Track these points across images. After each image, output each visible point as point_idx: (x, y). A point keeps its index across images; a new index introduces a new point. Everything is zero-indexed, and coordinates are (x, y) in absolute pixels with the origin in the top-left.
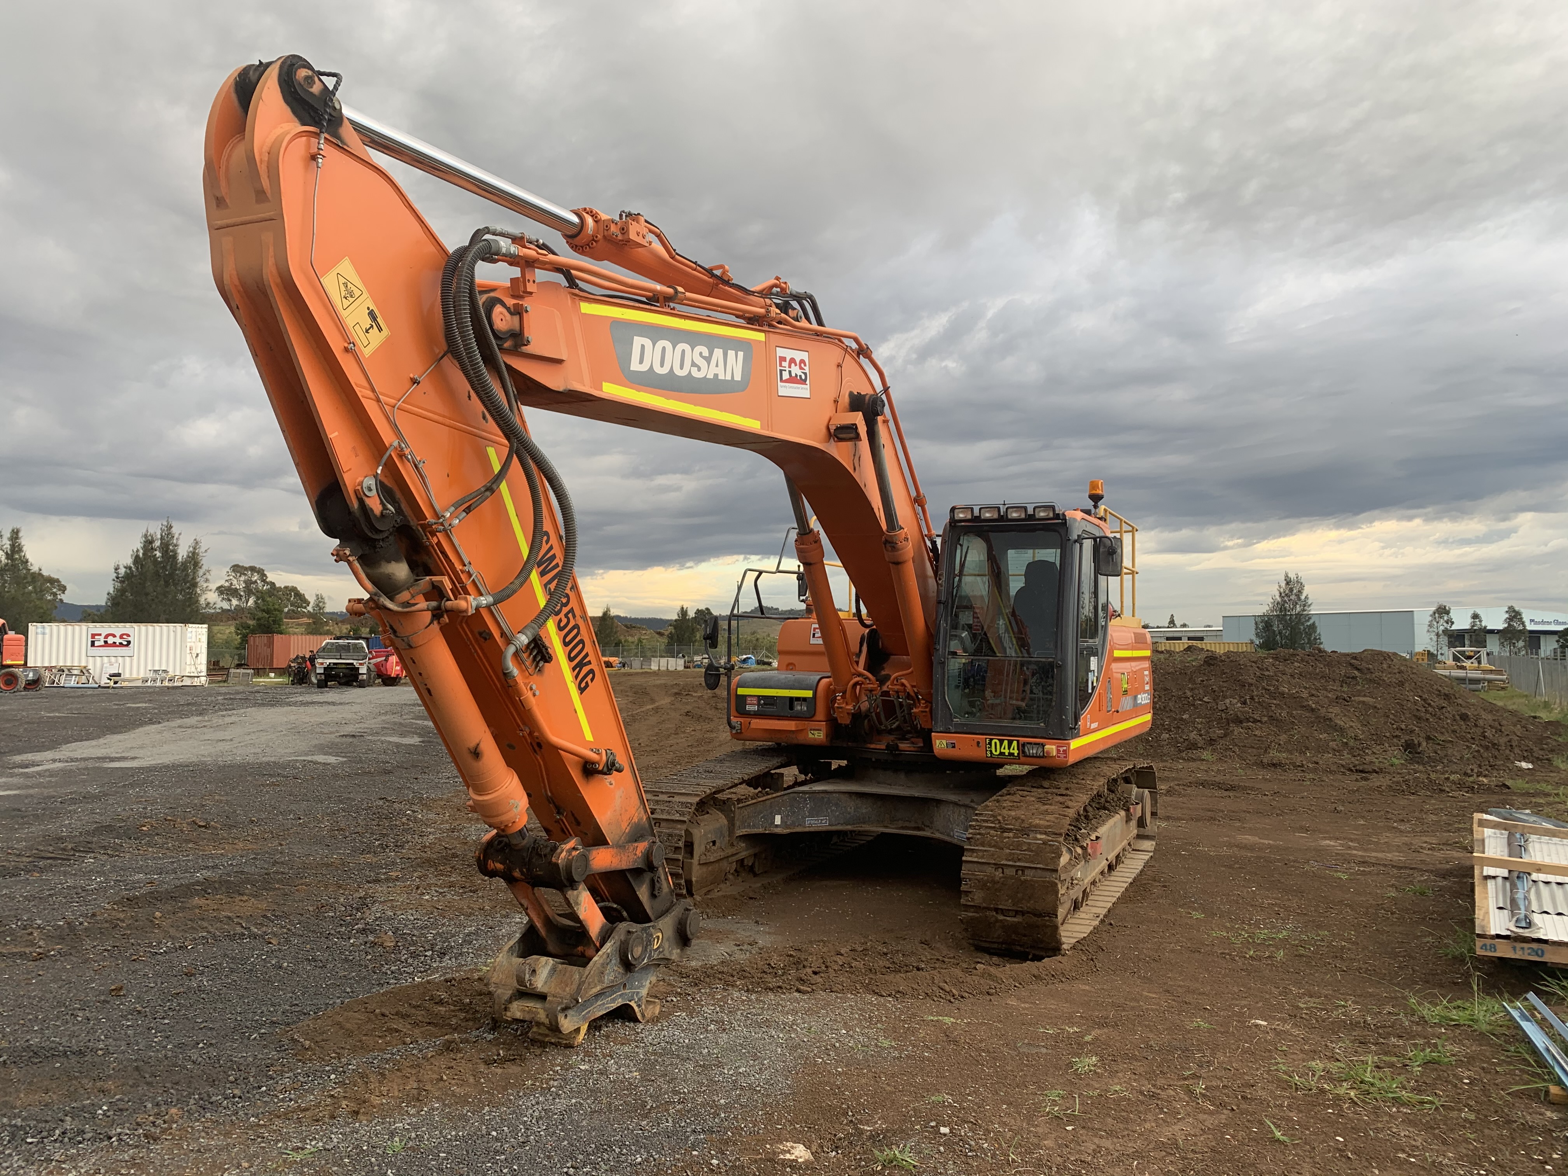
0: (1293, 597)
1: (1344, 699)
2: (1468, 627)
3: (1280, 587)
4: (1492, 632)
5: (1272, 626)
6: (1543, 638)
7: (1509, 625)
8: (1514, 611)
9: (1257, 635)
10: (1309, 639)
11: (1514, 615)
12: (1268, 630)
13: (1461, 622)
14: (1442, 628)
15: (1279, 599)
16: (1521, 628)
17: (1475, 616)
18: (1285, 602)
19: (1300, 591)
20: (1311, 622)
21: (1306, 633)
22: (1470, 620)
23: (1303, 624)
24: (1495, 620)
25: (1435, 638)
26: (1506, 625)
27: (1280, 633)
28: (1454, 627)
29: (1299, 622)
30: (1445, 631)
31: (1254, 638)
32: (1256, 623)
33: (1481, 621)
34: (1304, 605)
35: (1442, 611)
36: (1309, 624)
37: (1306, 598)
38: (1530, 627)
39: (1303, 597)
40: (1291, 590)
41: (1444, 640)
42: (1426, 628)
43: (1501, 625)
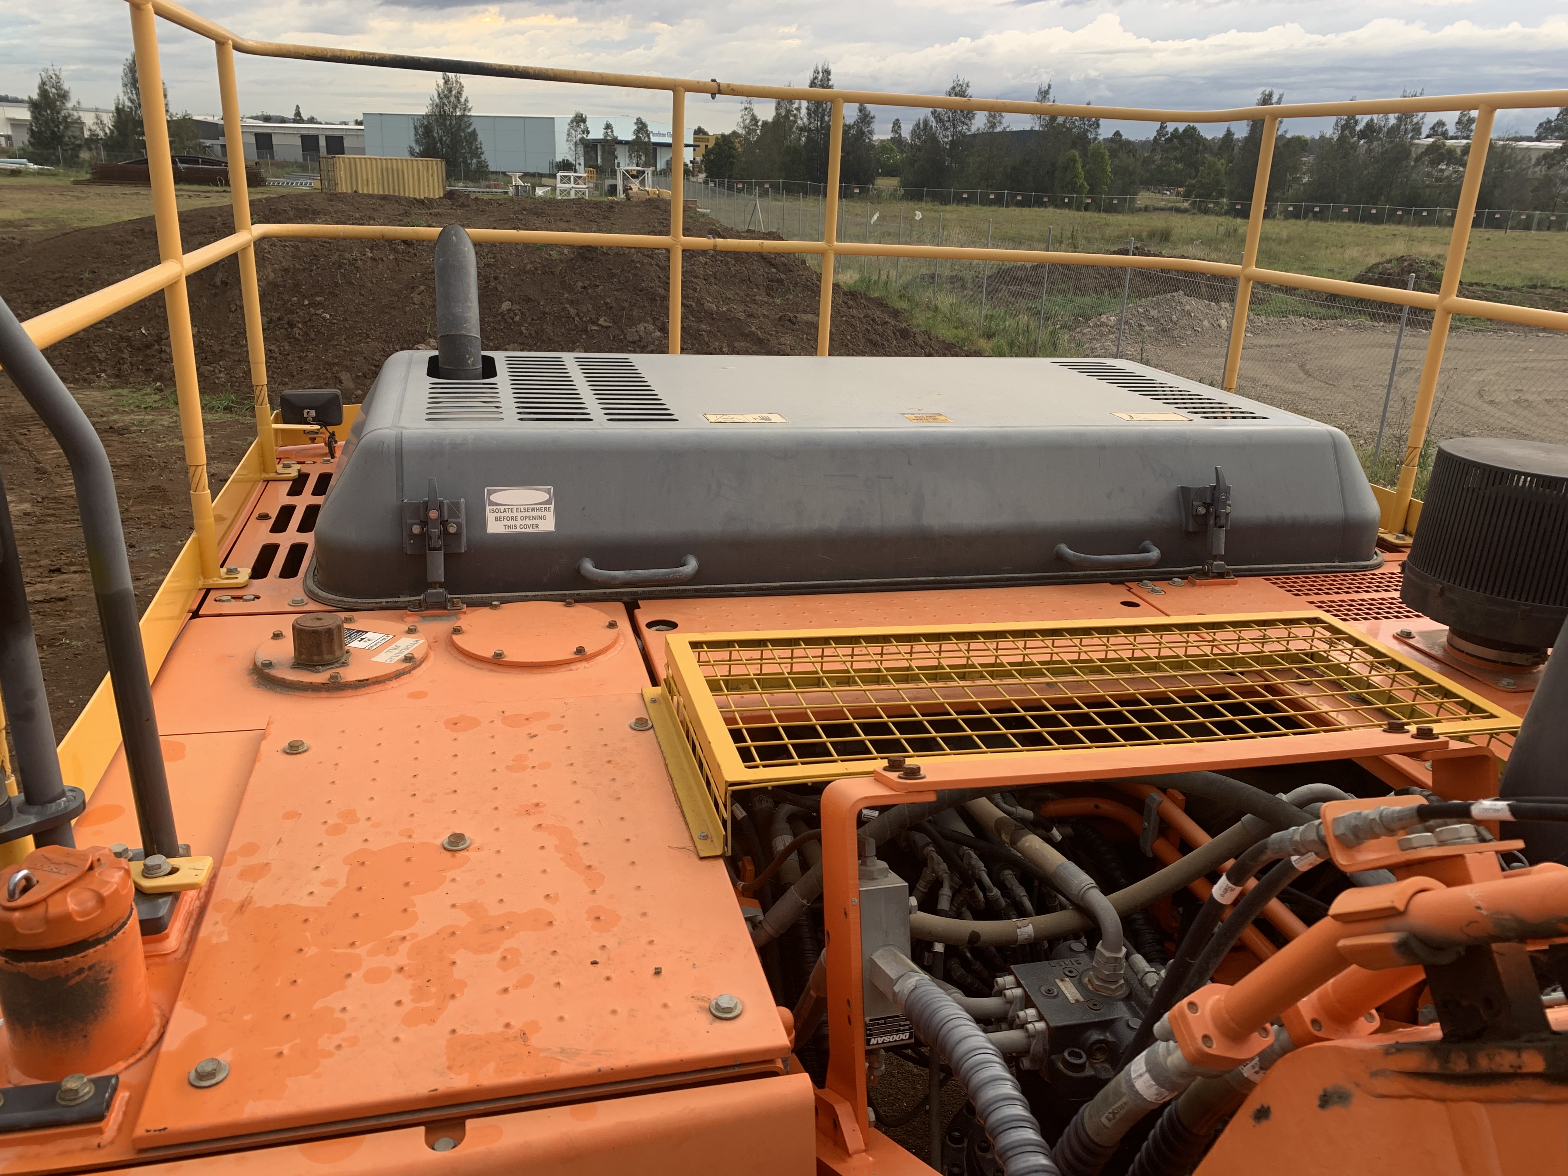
0: (452, 99)
1: (790, 320)
2: (601, 137)
3: (438, 86)
4: (621, 142)
5: (432, 132)
6: (658, 149)
7: (637, 137)
8: (642, 123)
9: (417, 141)
10: (470, 148)
11: (641, 127)
12: (429, 136)
13: (596, 133)
14: (579, 136)
15: (438, 101)
16: (646, 140)
17: (608, 127)
18: (444, 104)
19: (460, 93)
20: (472, 129)
21: (467, 141)
22: (603, 131)
23: (464, 131)
24: (625, 132)
25: (573, 148)
26: (634, 137)
27: (441, 140)
28: (590, 137)
29: (459, 129)
30: (582, 140)
31: (413, 145)
32: (415, 128)
33: (612, 131)
34: (465, 110)
35: (579, 120)
36: (469, 130)
37: (466, 100)
38: (654, 139)
39: (463, 100)
40: (450, 90)
41: (581, 150)
42: (565, 137)
43: (631, 137)
